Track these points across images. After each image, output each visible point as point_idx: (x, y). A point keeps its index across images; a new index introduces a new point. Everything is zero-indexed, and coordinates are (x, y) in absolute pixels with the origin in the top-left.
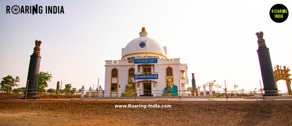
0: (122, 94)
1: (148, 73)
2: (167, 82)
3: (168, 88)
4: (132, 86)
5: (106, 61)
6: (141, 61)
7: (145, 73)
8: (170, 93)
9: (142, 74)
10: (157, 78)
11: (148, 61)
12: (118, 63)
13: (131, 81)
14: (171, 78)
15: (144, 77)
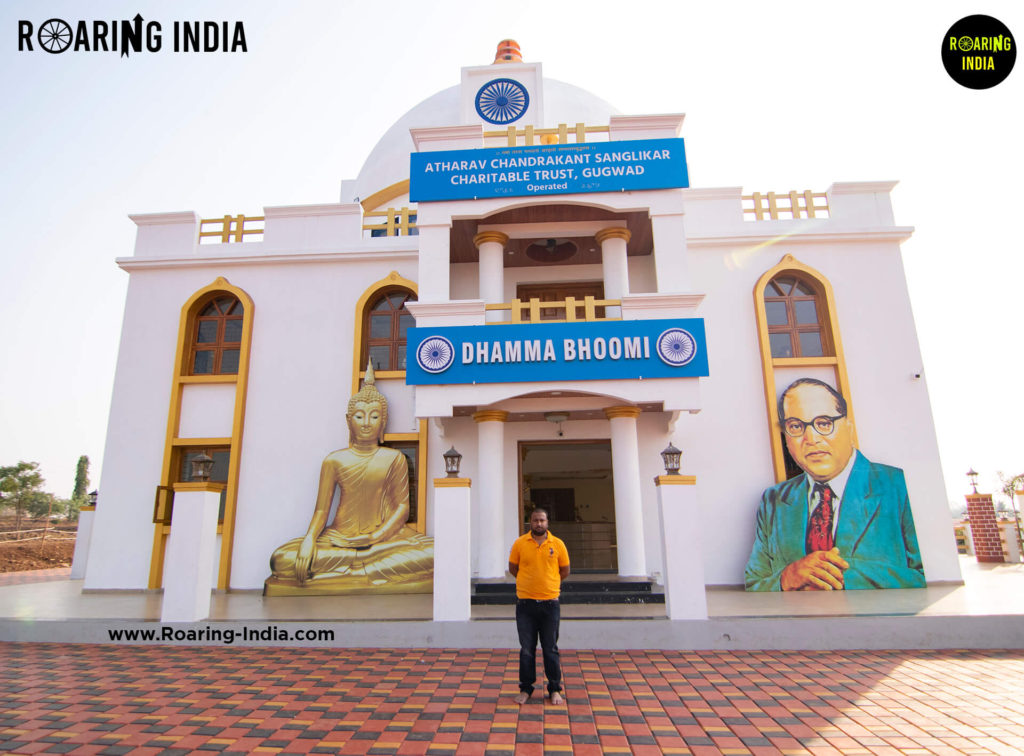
0: (273, 563)
1: (580, 312)
2: (784, 424)
3: (795, 493)
4: (393, 468)
5: (133, 218)
6: (488, 170)
7: (544, 312)
8: (834, 554)
9: (497, 318)
10: (697, 367)
11: (578, 168)
12: (259, 238)
13: (385, 415)
14: (827, 376)
15: (533, 350)
